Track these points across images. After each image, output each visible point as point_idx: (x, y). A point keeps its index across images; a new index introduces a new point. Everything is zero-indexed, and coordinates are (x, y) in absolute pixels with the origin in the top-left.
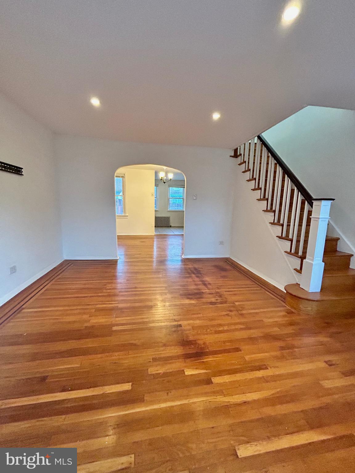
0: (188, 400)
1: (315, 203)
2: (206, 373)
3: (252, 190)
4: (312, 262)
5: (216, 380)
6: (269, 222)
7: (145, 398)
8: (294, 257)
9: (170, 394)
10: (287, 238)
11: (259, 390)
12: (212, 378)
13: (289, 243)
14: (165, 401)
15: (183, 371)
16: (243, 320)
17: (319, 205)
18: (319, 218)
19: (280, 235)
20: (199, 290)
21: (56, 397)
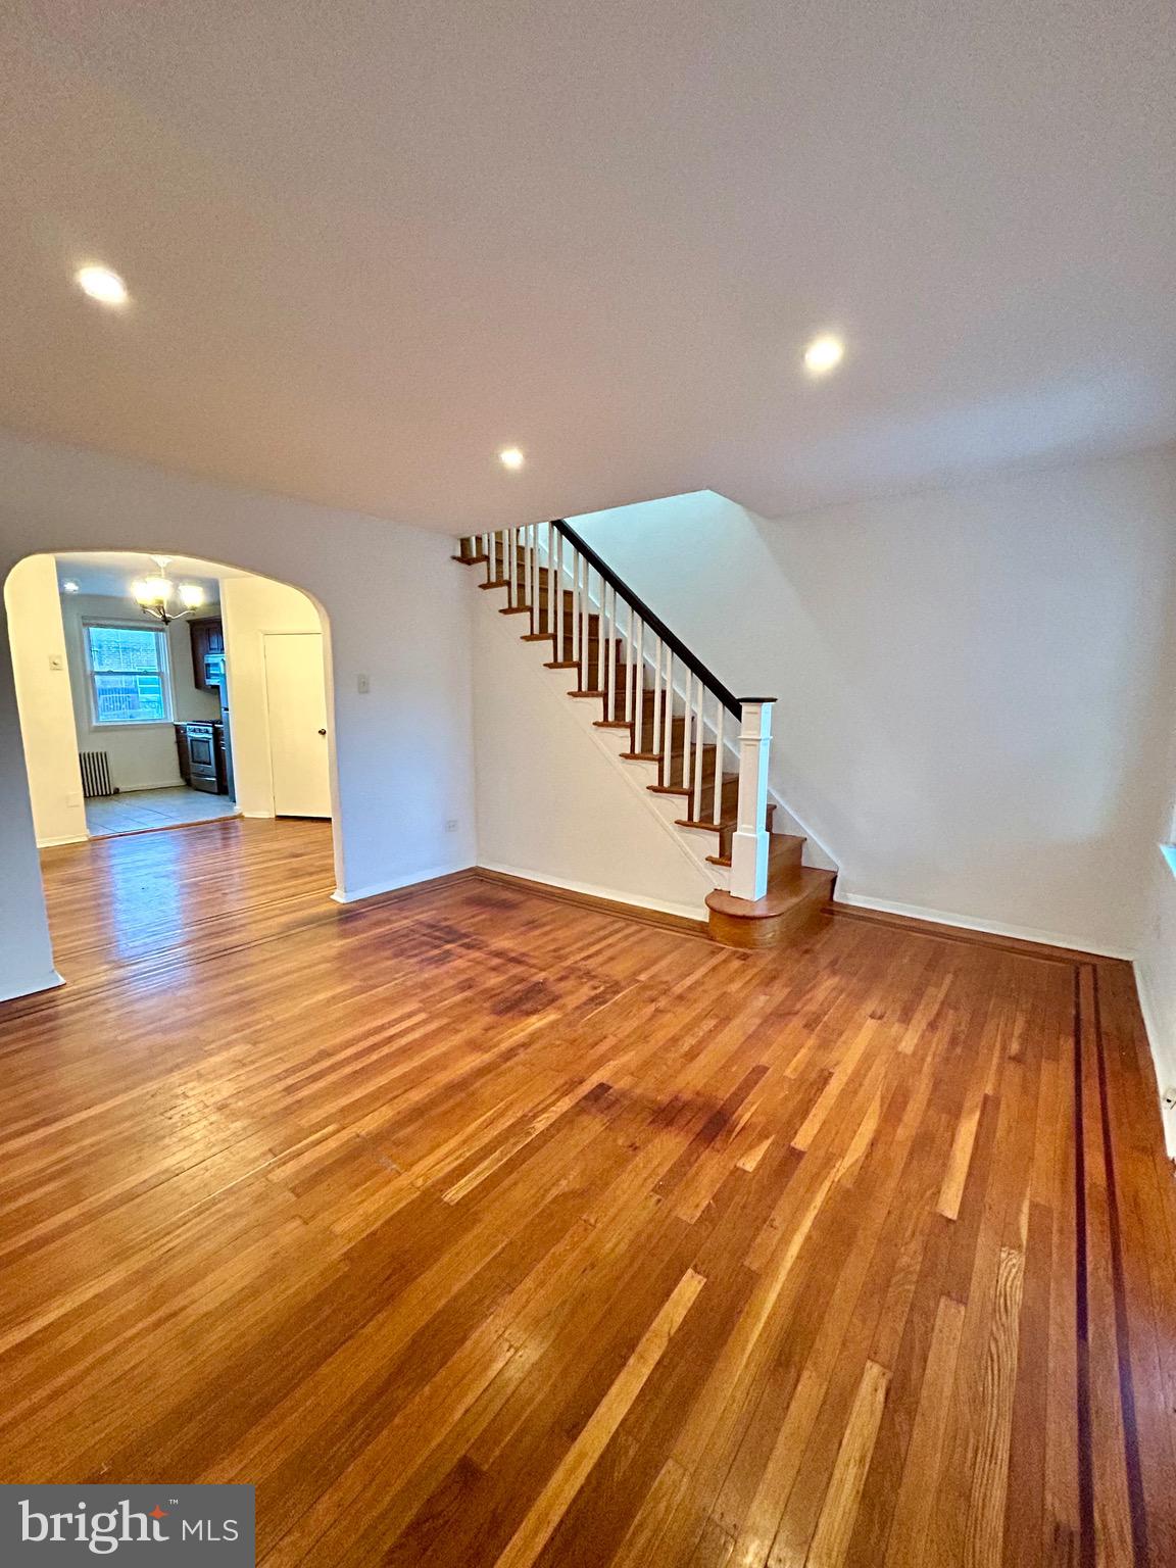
0: (812, 1207)
1: (746, 708)
2: (772, 1144)
3: (545, 665)
4: (754, 835)
5: (801, 1142)
6: (620, 753)
7: (754, 1267)
8: (702, 830)
9: (776, 1223)
10: (675, 788)
11: (862, 1112)
12: (792, 1144)
13: (683, 801)
14: (785, 1241)
15: (737, 1169)
16: (699, 1007)
17: (756, 713)
18: (760, 740)
19: (656, 783)
20: (523, 980)
21: (582, 1455)
